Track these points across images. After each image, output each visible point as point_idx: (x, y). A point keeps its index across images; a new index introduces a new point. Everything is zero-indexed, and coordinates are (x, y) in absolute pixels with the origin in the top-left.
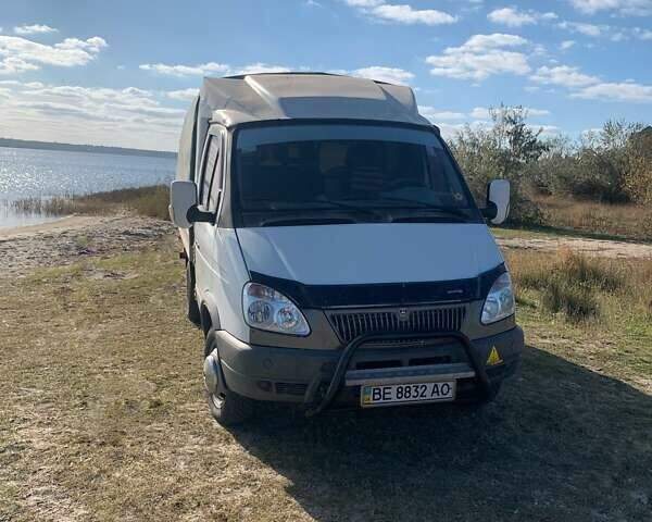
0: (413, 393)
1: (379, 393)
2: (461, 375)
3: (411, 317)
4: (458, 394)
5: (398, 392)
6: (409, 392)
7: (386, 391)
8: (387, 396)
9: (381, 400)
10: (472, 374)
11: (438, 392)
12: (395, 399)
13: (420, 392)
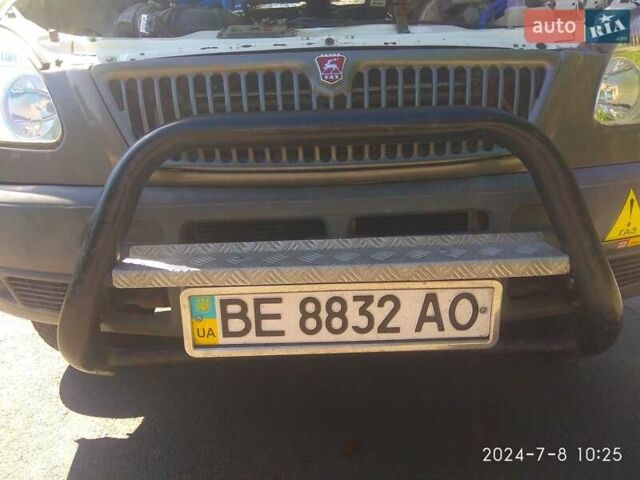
0: (355, 318)
1: (242, 315)
2: (520, 268)
3: (358, 80)
4: (508, 327)
5: (305, 316)
6: (342, 314)
7: (266, 309)
8: (267, 325)
9: (251, 337)
10: (559, 266)
11: (437, 319)
12: (294, 334)
13: (379, 318)
